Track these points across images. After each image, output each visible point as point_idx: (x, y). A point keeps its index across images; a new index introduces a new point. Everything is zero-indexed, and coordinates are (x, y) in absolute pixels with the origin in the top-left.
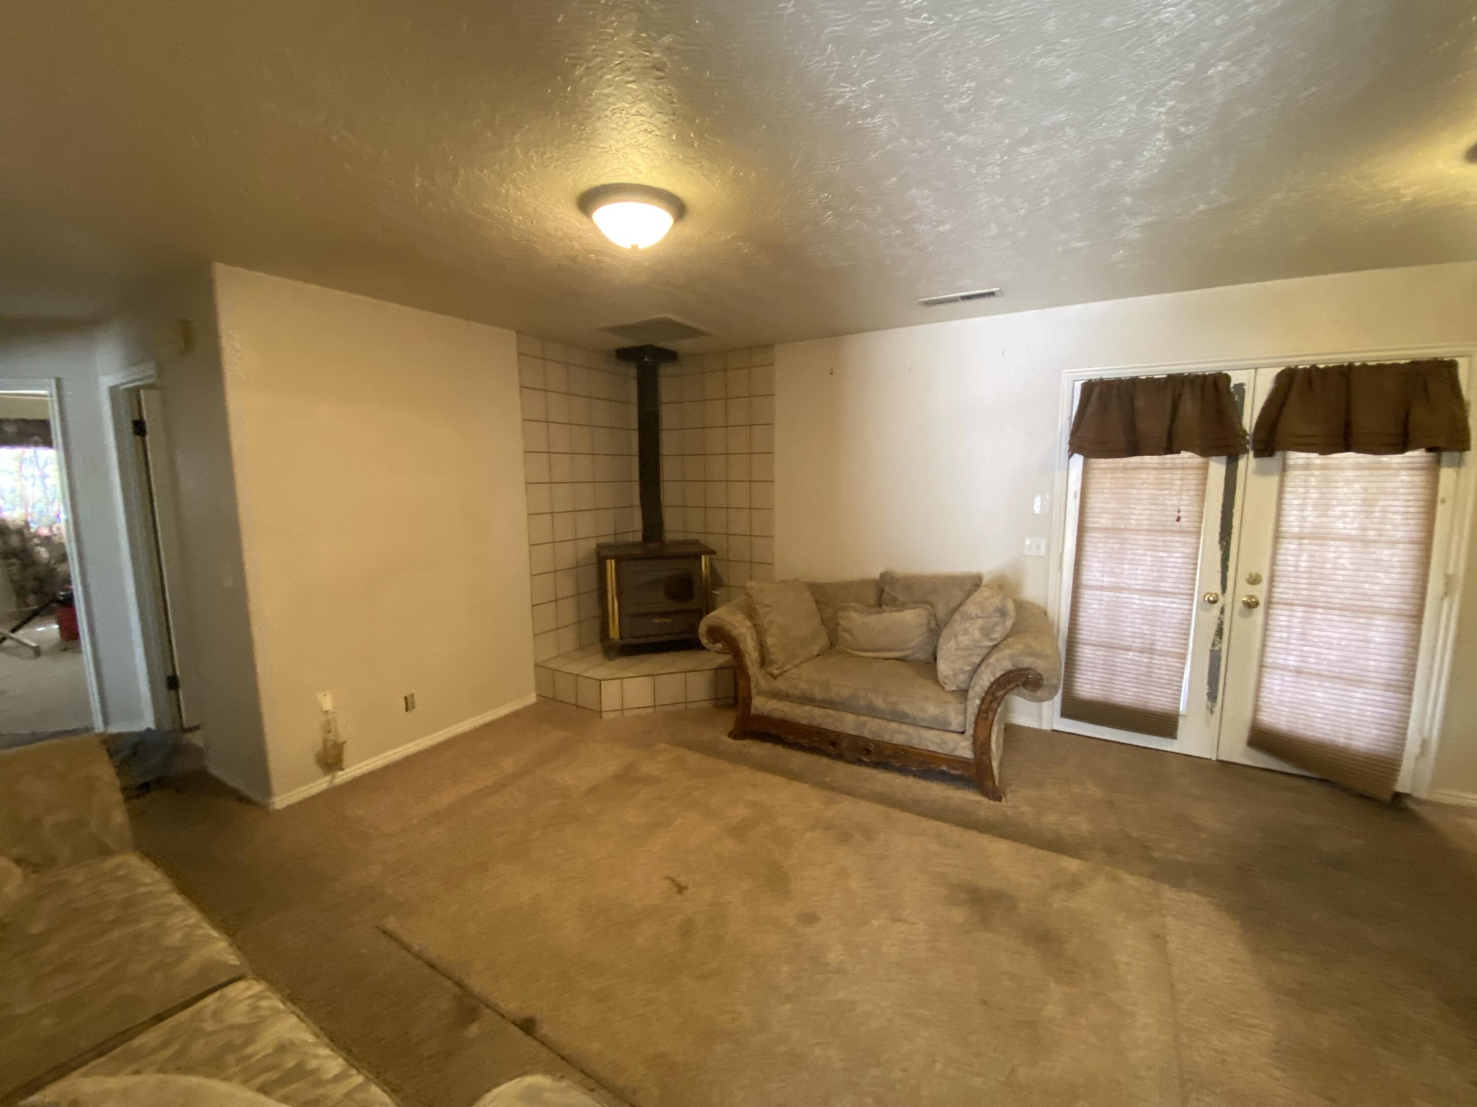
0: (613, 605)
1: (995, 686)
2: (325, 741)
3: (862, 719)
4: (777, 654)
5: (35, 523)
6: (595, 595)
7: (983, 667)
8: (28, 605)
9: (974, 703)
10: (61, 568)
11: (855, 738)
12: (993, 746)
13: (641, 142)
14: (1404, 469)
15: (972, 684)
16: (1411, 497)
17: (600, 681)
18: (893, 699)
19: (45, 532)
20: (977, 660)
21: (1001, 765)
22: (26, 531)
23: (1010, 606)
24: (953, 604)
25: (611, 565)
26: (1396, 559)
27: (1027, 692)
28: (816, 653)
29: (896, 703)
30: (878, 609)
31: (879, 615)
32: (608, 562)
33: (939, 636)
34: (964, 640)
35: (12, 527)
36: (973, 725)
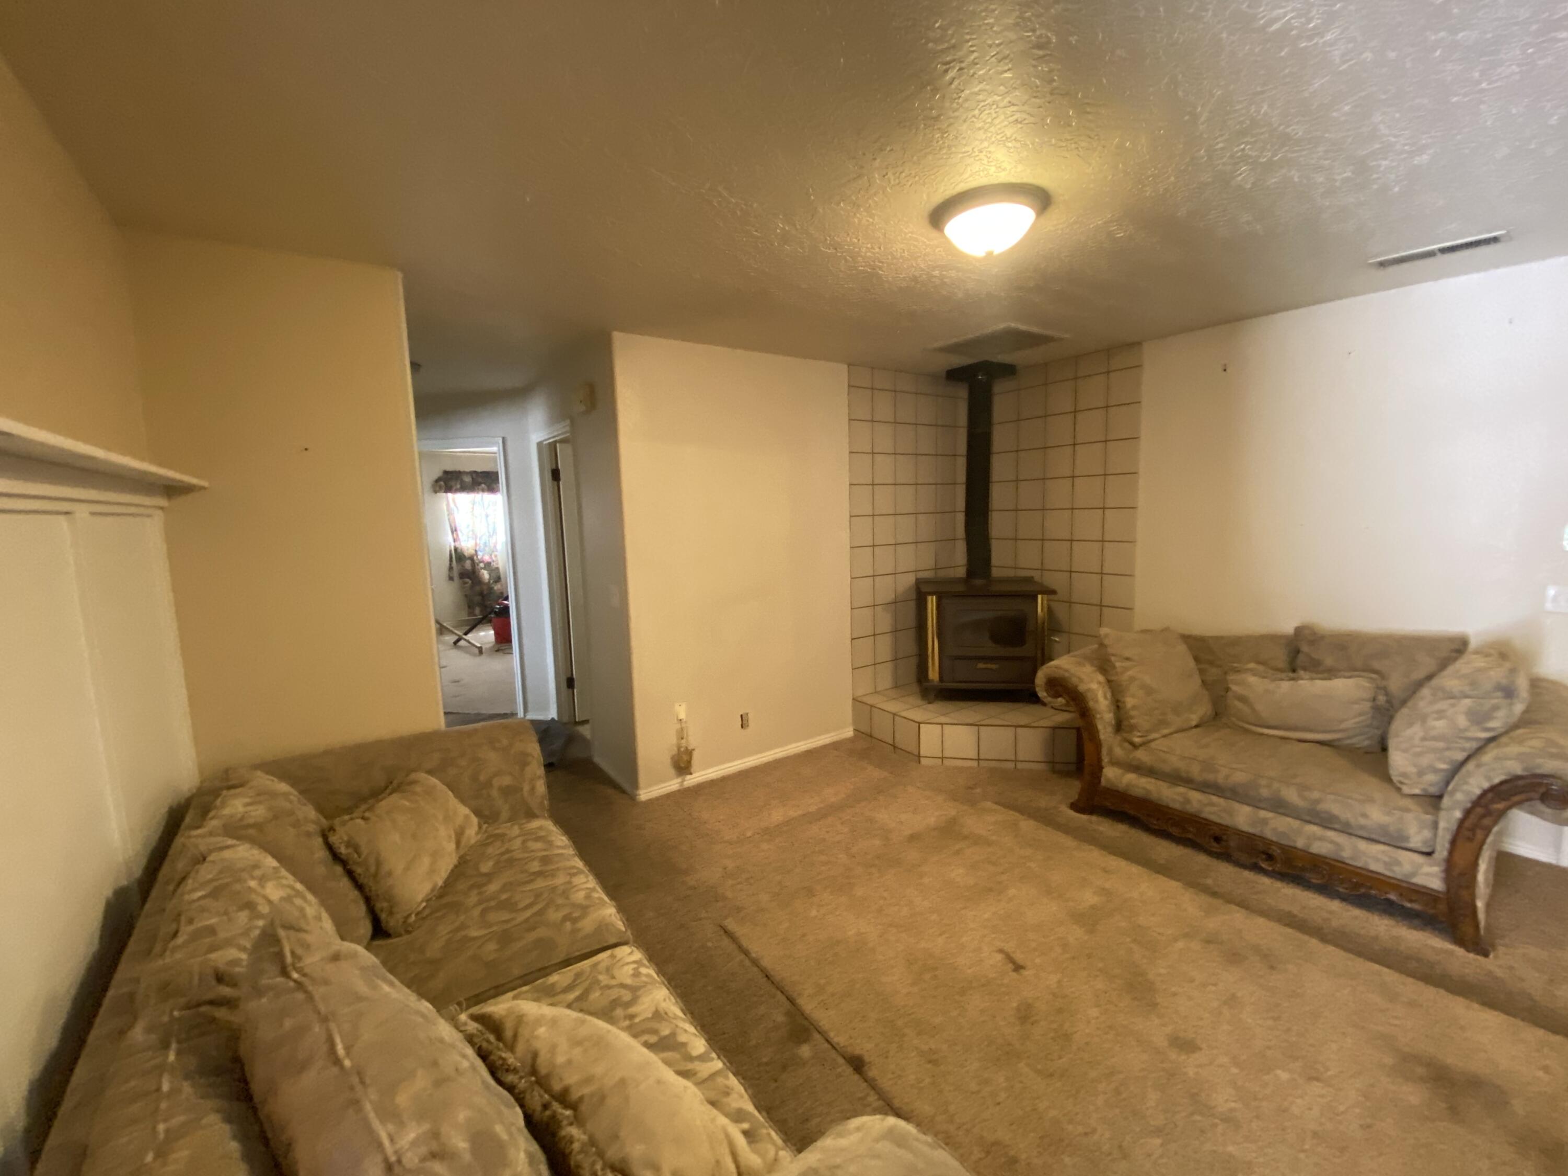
0: (933, 645)
1: (1490, 795)
2: (679, 748)
3: (1263, 814)
4: (1139, 719)
5: (481, 552)
6: (912, 634)
7: (1470, 766)
8: (476, 615)
9: (1451, 816)
10: (497, 587)
11: (1251, 837)
12: (1481, 877)
13: (1009, 135)
15: (1450, 788)
17: (919, 723)
18: (1316, 795)
19: (487, 558)
20: (1460, 756)
21: (1488, 906)
22: (475, 558)
23: (1522, 684)
24: (1420, 674)
25: (932, 602)
27: (1548, 811)
28: (1194, 723)
29: (1318, 801)
30: (1291, 675)
31: (1292, 682)
32: (929, 598)
33: (1390, 719)
34: (1440, 725)
35: (466, 554)
36: (1447, 845)
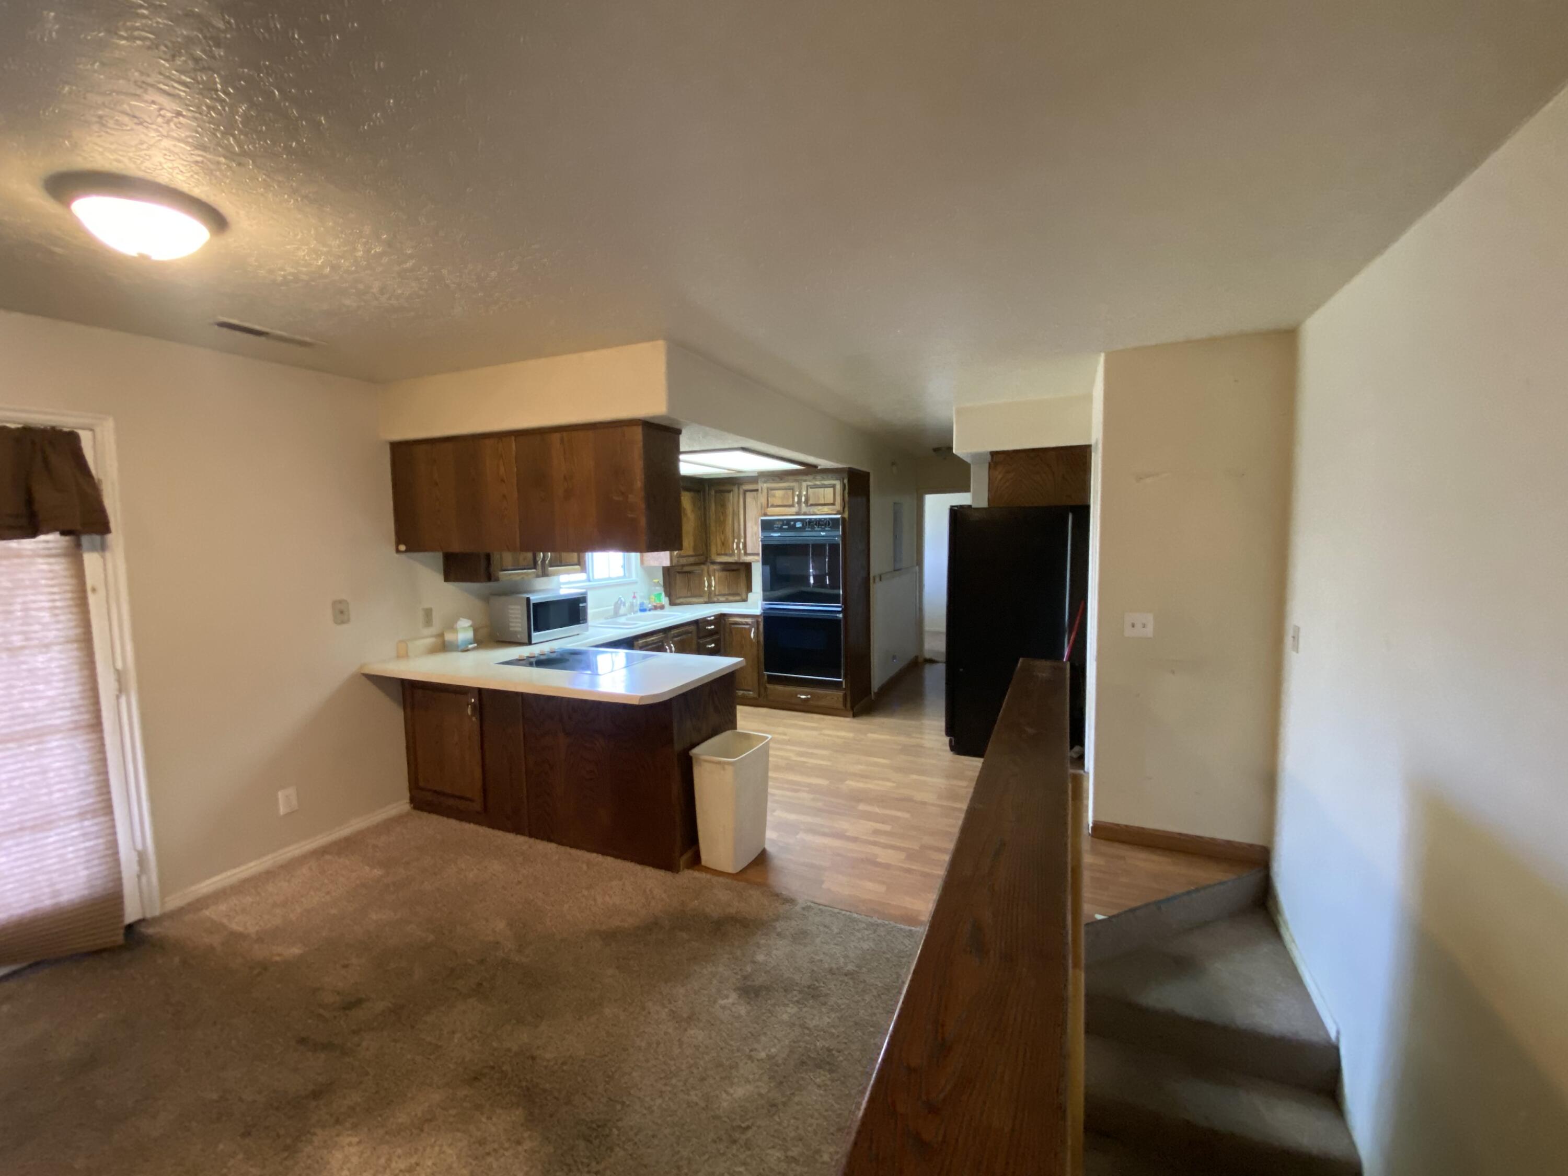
14: (39, 556)
16: (55, 590)
26: (53, 665)
